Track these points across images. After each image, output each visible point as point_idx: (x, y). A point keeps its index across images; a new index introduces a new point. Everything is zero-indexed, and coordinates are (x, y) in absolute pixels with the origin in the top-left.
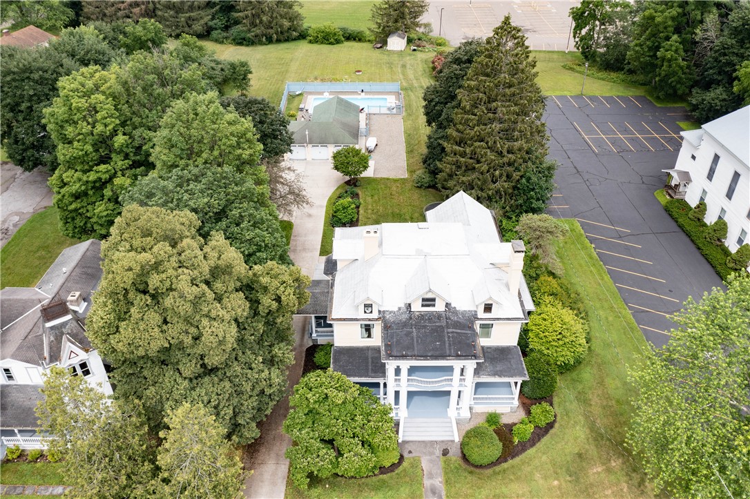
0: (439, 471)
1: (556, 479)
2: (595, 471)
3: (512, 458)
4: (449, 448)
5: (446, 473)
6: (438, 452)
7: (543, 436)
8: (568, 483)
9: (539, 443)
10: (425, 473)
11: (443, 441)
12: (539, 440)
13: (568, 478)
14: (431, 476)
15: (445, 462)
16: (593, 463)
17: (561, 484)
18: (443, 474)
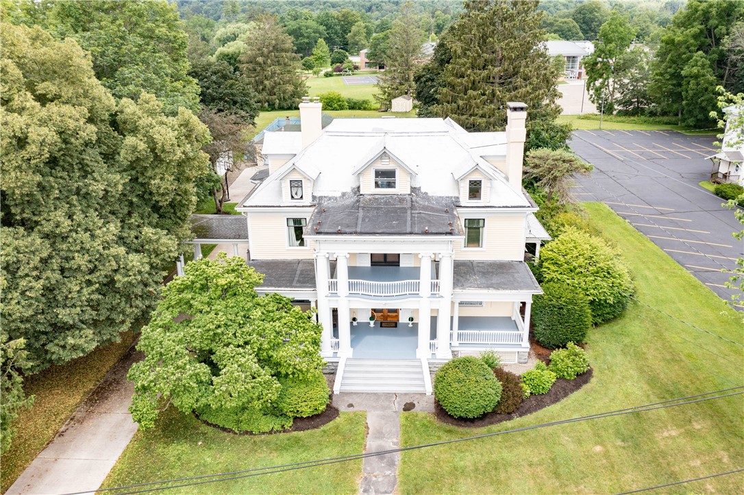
0: (394, 430)
1: (597, 443)
2: (666, 434)
3: (520, 416)
4: (415, 402)
5: (406, 432)
6: (398, 406)
7: (572, 391)
8: (621, 450)
9: (565, 399)
10: (370, 431)
11: (406, 394)
12: (566, 395)
13: (619, 443)
14: (380, 435)
15: (407, 418)
16: (660, 424)
17: (607, 451)
18: (401, 433)
